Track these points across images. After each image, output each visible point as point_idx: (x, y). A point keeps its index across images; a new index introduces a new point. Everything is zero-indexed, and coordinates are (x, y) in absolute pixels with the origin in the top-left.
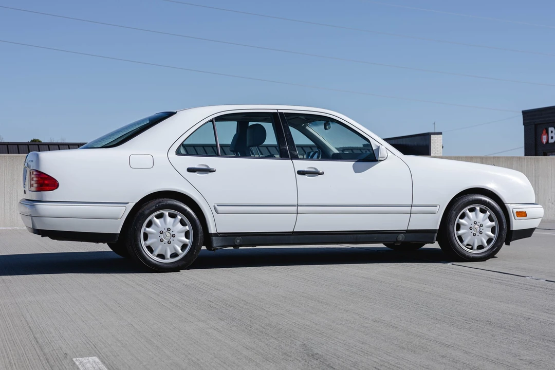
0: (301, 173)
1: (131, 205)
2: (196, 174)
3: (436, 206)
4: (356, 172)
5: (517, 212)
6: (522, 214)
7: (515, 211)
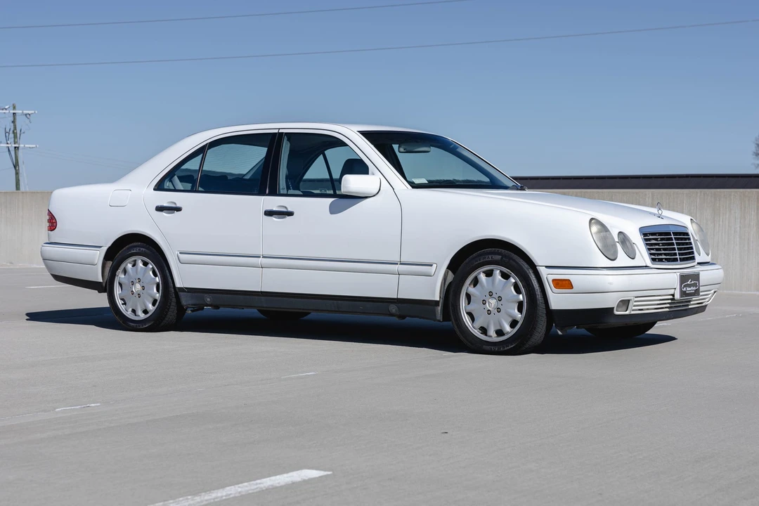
0: (269, 213)
1: (104, 249)
2: (164, 214)
3: (431, 265)
4: (331, 213)
5: (554, 280)
6: (564, 284)
7: (551, 278)
